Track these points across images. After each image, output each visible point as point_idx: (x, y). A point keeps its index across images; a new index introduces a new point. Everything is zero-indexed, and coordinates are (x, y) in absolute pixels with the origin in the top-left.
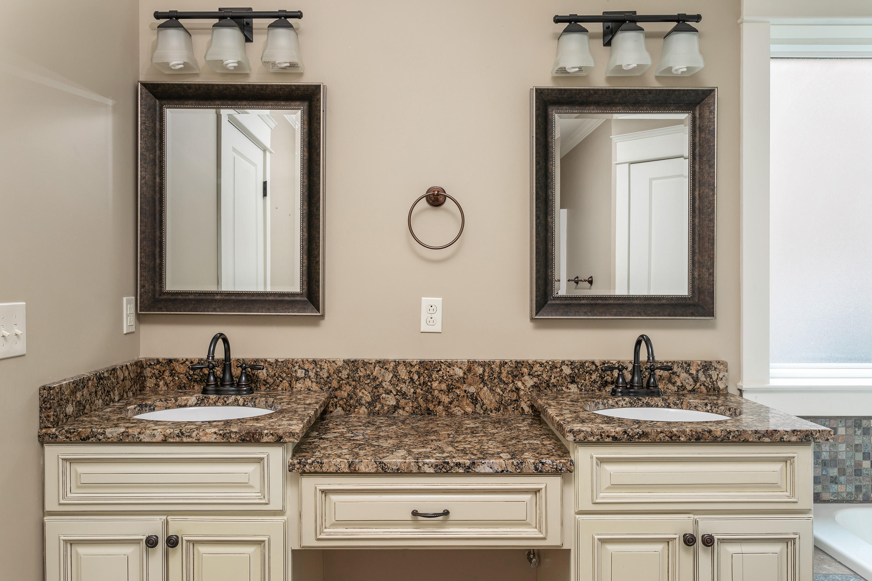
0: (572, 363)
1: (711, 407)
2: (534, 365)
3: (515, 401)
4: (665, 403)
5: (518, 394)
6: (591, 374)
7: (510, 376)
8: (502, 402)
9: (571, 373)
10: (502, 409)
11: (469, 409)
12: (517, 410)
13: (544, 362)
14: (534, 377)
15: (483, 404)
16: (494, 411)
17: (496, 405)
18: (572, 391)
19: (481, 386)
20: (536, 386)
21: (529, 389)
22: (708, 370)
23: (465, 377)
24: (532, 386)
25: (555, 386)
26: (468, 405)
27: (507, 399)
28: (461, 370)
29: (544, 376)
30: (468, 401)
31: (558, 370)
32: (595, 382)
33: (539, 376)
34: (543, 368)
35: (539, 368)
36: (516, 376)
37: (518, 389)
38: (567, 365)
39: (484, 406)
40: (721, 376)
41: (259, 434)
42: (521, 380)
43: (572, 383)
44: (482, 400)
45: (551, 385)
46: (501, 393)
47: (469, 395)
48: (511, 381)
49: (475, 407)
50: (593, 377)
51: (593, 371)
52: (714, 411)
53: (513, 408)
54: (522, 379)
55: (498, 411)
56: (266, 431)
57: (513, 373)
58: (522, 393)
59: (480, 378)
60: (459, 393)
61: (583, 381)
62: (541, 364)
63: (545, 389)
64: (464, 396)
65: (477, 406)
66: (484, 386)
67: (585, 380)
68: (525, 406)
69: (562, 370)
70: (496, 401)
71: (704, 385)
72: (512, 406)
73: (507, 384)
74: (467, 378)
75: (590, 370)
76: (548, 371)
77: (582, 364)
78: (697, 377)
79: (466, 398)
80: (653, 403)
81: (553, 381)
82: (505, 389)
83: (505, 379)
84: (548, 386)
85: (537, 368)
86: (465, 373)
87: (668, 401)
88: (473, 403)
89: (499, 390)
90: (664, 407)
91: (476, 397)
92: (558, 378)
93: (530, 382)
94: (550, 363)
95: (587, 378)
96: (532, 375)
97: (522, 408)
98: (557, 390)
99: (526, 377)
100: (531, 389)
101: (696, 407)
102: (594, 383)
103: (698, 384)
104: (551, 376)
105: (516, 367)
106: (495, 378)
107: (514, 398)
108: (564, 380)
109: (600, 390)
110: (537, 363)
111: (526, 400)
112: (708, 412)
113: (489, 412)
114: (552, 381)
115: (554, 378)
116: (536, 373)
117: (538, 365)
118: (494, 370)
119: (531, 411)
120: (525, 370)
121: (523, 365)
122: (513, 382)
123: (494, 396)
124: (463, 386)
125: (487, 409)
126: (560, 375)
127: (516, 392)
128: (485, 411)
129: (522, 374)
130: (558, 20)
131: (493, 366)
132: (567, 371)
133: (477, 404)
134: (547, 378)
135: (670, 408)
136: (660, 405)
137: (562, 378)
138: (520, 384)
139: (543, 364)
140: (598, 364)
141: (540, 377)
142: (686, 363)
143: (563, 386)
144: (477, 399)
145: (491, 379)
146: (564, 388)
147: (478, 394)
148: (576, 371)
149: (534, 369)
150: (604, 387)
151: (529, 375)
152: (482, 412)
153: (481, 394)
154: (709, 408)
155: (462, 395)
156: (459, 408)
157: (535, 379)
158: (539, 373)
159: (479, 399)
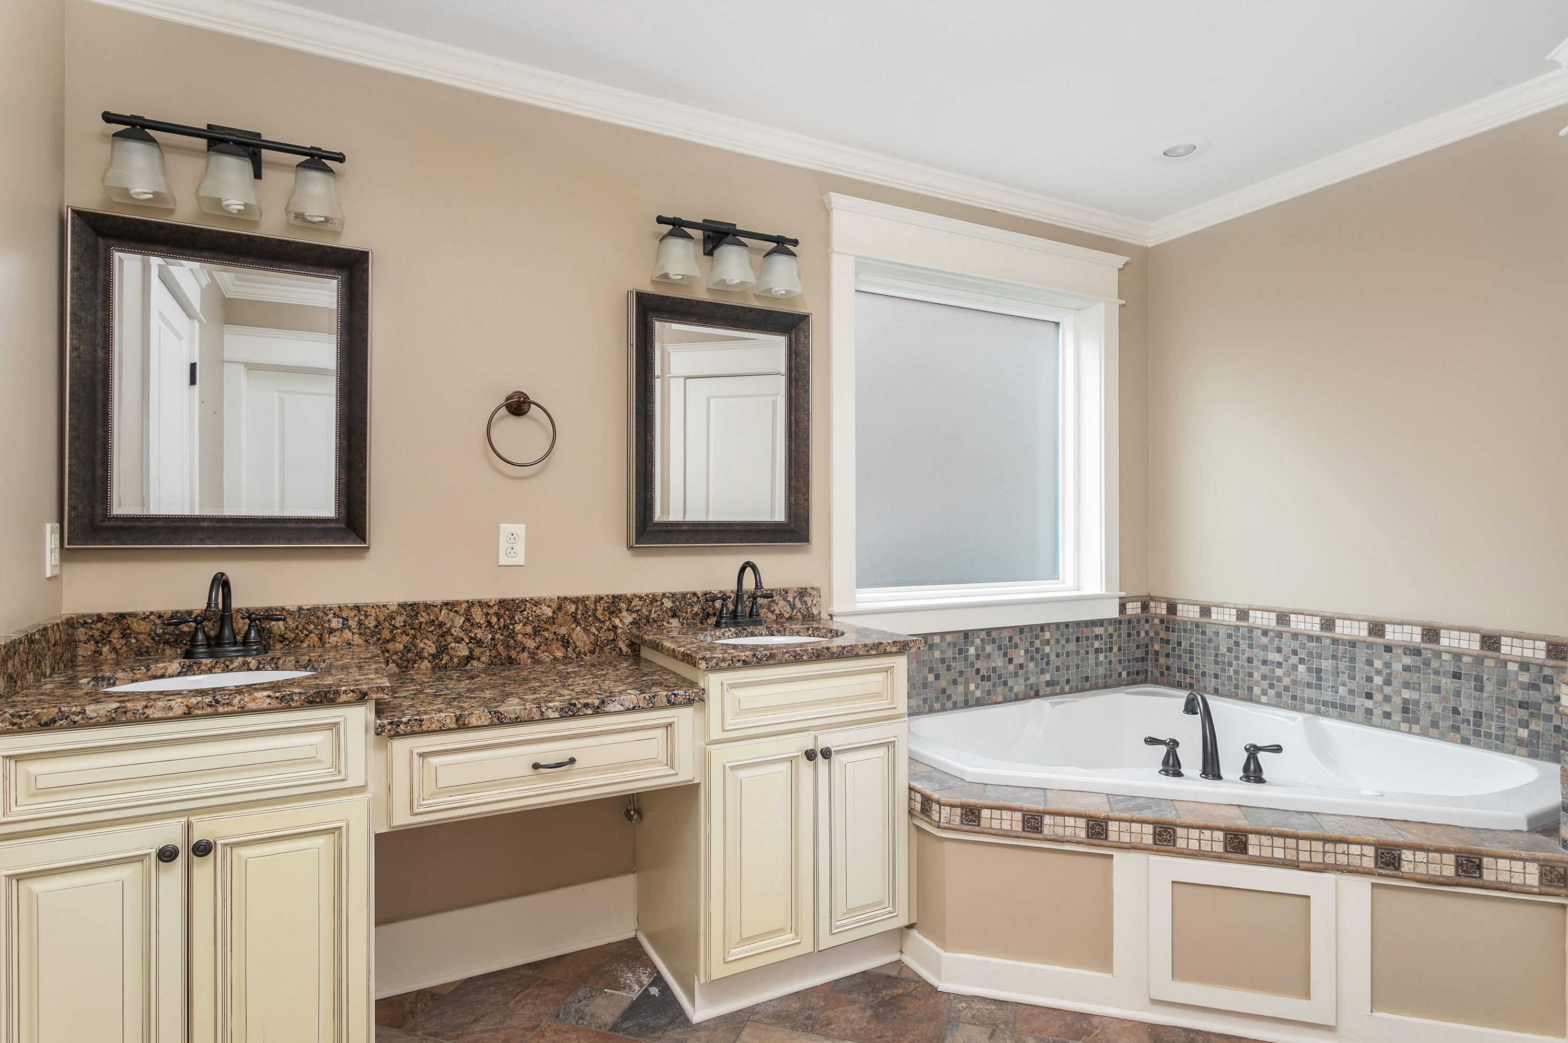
0: (673, 595)
1: (813, 631)
2: (633, 599)
3: (612, 640)
4: (768, 631)
5: (615, 633)
6: (693, 606)
7: (606, 613)
8: (597, 644)
9: (672, 607)
10: (597, 651)
11: (559, 654)
12: (614, 650)
13: (643, 595)
14: (633, 612)
15: (576, 647)
16: (588, 654)
17: (591, 647)
18: (673, 625)
19: (574, 626)
20: (635, 623)
21: (628, 626)
22: (803, 596)
23: (555, 616)
24: (631, 623)
25: (655, 621)
26: (558, 649)
27: (603, 639)
28: (549, 609)
29: (644, 611)
30: (558, 645)
31: (659, 603)
32: (697, 614)
33: (638, 611)
34: (642, 602)
35: (639, 602)
36: (613, 613)
37: (615, 627)
38: (668, 597)
39: (577, 649)
40: (815, 602)
41: (334, 693)
42: (619, 617)
43: (673, 617)
44: (574, 643)
45: (651, 620)
46: (597, 632)
47: (559, 637)
48: (607, 619)
49: (567, 651)
50: (694, 609)
51: (695, 603)
52: (816, 635)
53: (610, 649)
54: (620, 615)
55: (593, 654)
56: (344, 688)
57: (609, 609)
58: (620, 631)
59: (572, 617)
60: (547, 635)
61: (684, 614)
62: (641, 598)
63: (645, 625)
64: (553, 639)
65: (568, 649)
66: (577, 626)
67: (686, 614)
68: (622, 645)
69: (662, 604)
70: (591, 643)
71: (800, 612)
72: (609, 647)
73: (603, 622)
74: (557, 617)
75: (692, 602)
76: (648, 606)
77: (684, 596)
78: (794, 604)
79: (555, 641)
80: (757, 632)
81: (653, 615)
82: (601, 627)
83: (600, 617)
84: (648, 621)
85: (636, 602)
86: (554, 612)
87: (772, 629)
88: (564, 647)
89: (593, 630)
90: (768, 635)
91: (567, 639)
92: (659, 612)
93: (628, 618)
94: (650, 596)
95: (689, 610)
96: (631, 610)
97: (620, 648)
98: (658, 625)
99: (625, 613)
100: (630, 627)
101: (798, 632)
102: (696, 616)
103: (795, 611)
104: (651, 611)
105: (613, 602)
106: (589, 615)
107: (611, 638)
108: (665, 614)
109: (702, 623)
110: (636, 596)
111: (624, 639)
112: (810, 636)
113: (583, 656)
114: (652, 616)
115: (655, 613)
116: (635, 608)
117: (638, 599)
118: (588, 607)
119: (629, 651)
120: (623, 606)
121: (620, 600)
122: (610, 619)
123: (589, 636)
124: (552, 627)
125: (580, 652)
126: (661, 609)
127: (613, 630)
128: (578, 655)
129: (620, 610)
130: (661, 220)
131: (587, 602)
132: (668, 604)
133: (568, 647)
134: (647, 613)
135: (774, 635)
136: (764, 634)
137: (663, 612)
138: (617, 621)
139: (643, 598)
140: (700, 595)
141: (640, 612)
142: (784, 590)
143: (664, 621)
144: (568, 642)
145: (585, 617)
146: (664, 623)
147: (570, 635)
148: (678, 604)
149: (633, 604)
150: (706, 619)
151: (628, 610)
152: (575, 656)
153: (574, 635)
154: (810, 632)
155: (551, 638)
156: (548, 654)
157: (634, 615)
158: (639, 608)
159: (571, 641)
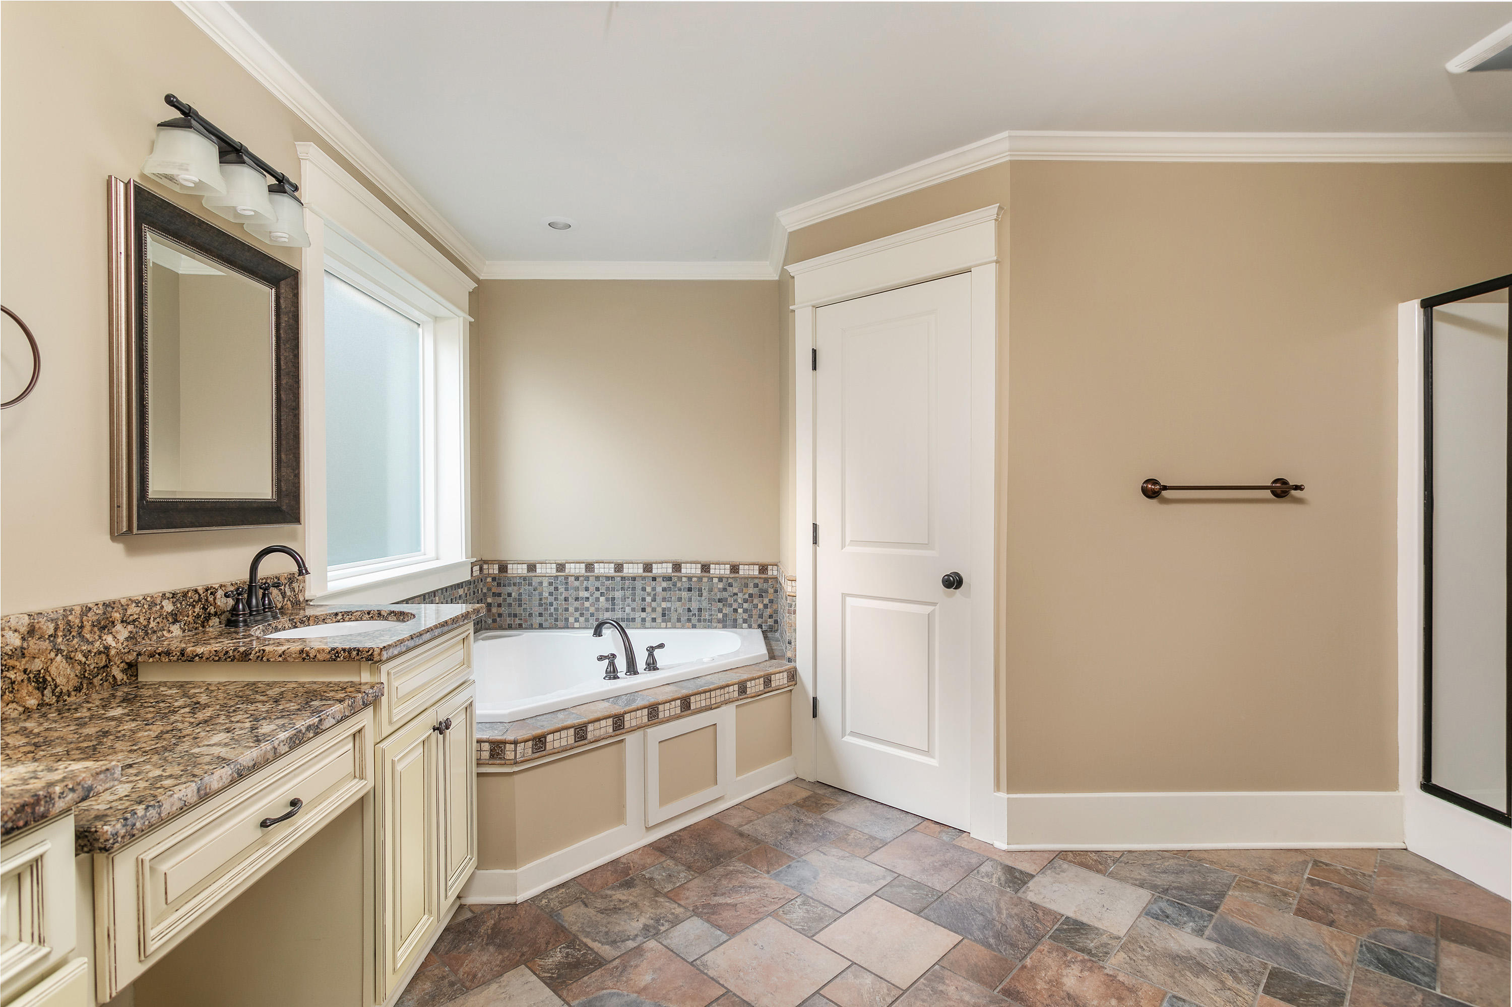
0: (174, 595)
1: (343, 615)
2: (128, 605)
3: (104, 667)
4: (292, 624)
5: (108, 656)
6: (194, 607)
7: (96, 629)
8: (85, 677)
9: (173, 610)
10: (85, 685)
11: (32, 702)
12: (106, 681)
13: (141, 598)
14: (129, 623)
15: (56, 686)
16: (73, 693)
17: (75, 682)
18: (174, 634)
19: (53, 655)
20: (131, 638)
21: (122, 644)
22: (292, 583)
23: (25, 645)
24: (127, 639)
25: (154, 632)
26: (30, 694)
27: (92, 667)
28: (16, 634)
29: (142, 620)
30: (30, 688)
31: (158, 607)
32: (198, 616)
33: (134, 621)
34: (140, 609)
35: (135, 609)
36: (104, 628)
37: (107, 648)
38: (168, 598)
39: (58, 690)
40: (301, 588)
42: (111, 633)
43: (173, 623)
44: (53, 680)
45: (150, 632)
46: (84, 660)
47: (31, 676)
48: (97, 638)
49: (43, 695)
50: (196, 610)
51: (196, 602)
52: (346, 619)
53: (101, 680)
54: (113, 630)
55: (80, 692)
57: (100, 623)
58: (113, 652)
59: (50, 642)
60: (13, 677)
61: (186, 618)
62: (137, 603)
63: (143, 638)
64: (22, 681)
65: (46, 692)
66: (56, 655)
67: (188, 617)
68: (116, 672)
69: (162, 607)
70: (76, 676)
72: (100, 677)
73: (92, 643)
74: (28, 646)
75: (194, 601)
76: (146, 612)
77: (185, 594)
78: (285, 592)
79: (26, 682)
80: (280, 627)
81: (153, 624)
82: (89, 651)
83: (88, 636)
84: (147, 634)
85: (133, 610)
86: (23, 639)
87: (295, 620)
88: (38, 689)
89: (80, 657)
90: (290, 628)
91: (44, 677)
92: (158, 619)
93: (122, 632)
94: (149, 599)
95: (190, 613)
96: (126, 621)
97: (114, 676)
98: (157, 637)
99: (119, 627)
100: (125, 644)
101: (324, 620)
102: (198, 618)
103: (286, 599)
104: (150, 618)
105: (104, 613)
106: (73, 636)
107: (102, 665)
108: (165, 621)
109: (203, 627)
110: (132, 601)
111: (118, 663)
112: (339, 622)
113: (66, 697)
114: (151, 626)
115: (154, 621)
116: (131, 618)
117: (134, 605)
118: (72, 624)
119: (125, 678)
120: (117, 616)
121: (113, 608)
122: (100, 637)
123: (73, 667)
124: (20, 662)
125: (61, 692)
126: (161, 615)
127: (104, 653)
128: (58, 697)
129: (113, 622)
130: (170, 100)
131: (70, 618)
132: (168, 607)
133: (45, 688)
134: (145, 623)
135: (297, 627)
136: (287, 627)
137: (163, 619)
138: (109, 640)
139: (139, 602)
140: (201, 592)
141: (137, 623)
142: (276, 578)
143: (164, 630)
144: (45, 680)
145: (67, 640)
146: (165, 633)
147: (47, 670)
148: (179, 605)
149: (129, 612)
150: (208, 621)
151: (122, 622)
152: (54, 699)
153: (53, 670)
154: (339, 617)
155: (19, 679)
156: (14, 705)
157: (130, 627)
158: (136, 616)
159: (49, 679)
